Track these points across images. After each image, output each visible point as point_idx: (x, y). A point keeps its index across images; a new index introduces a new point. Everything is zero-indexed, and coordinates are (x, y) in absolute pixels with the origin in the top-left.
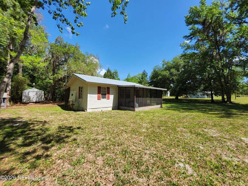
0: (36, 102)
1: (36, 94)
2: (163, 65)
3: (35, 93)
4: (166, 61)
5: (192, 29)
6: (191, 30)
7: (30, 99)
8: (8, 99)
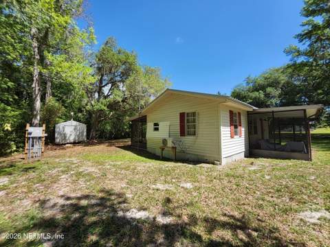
0: (74, 143)
1: (75, 129)
2: (248, 83)
3: (73, 127)
4: (253, 77)
5: (308, 24)
6: (303, 25)
7: (65, 137)
8: (44, 139)
